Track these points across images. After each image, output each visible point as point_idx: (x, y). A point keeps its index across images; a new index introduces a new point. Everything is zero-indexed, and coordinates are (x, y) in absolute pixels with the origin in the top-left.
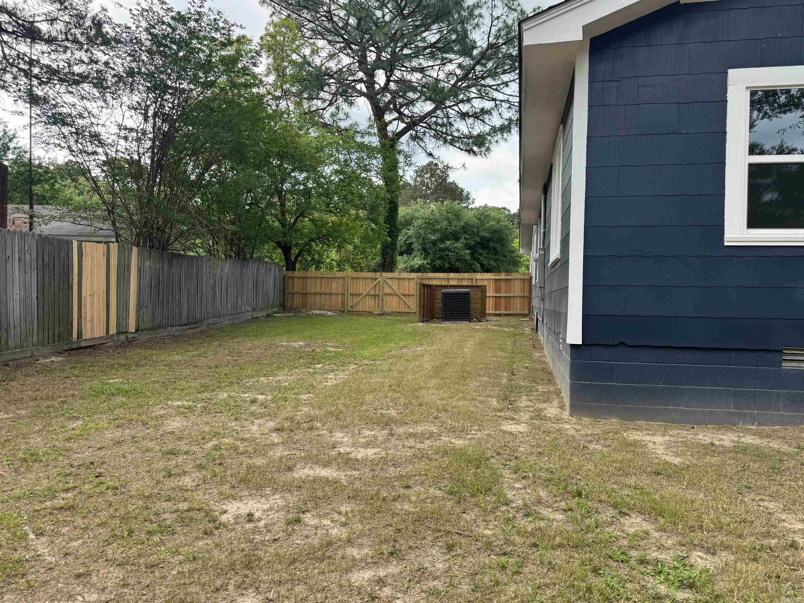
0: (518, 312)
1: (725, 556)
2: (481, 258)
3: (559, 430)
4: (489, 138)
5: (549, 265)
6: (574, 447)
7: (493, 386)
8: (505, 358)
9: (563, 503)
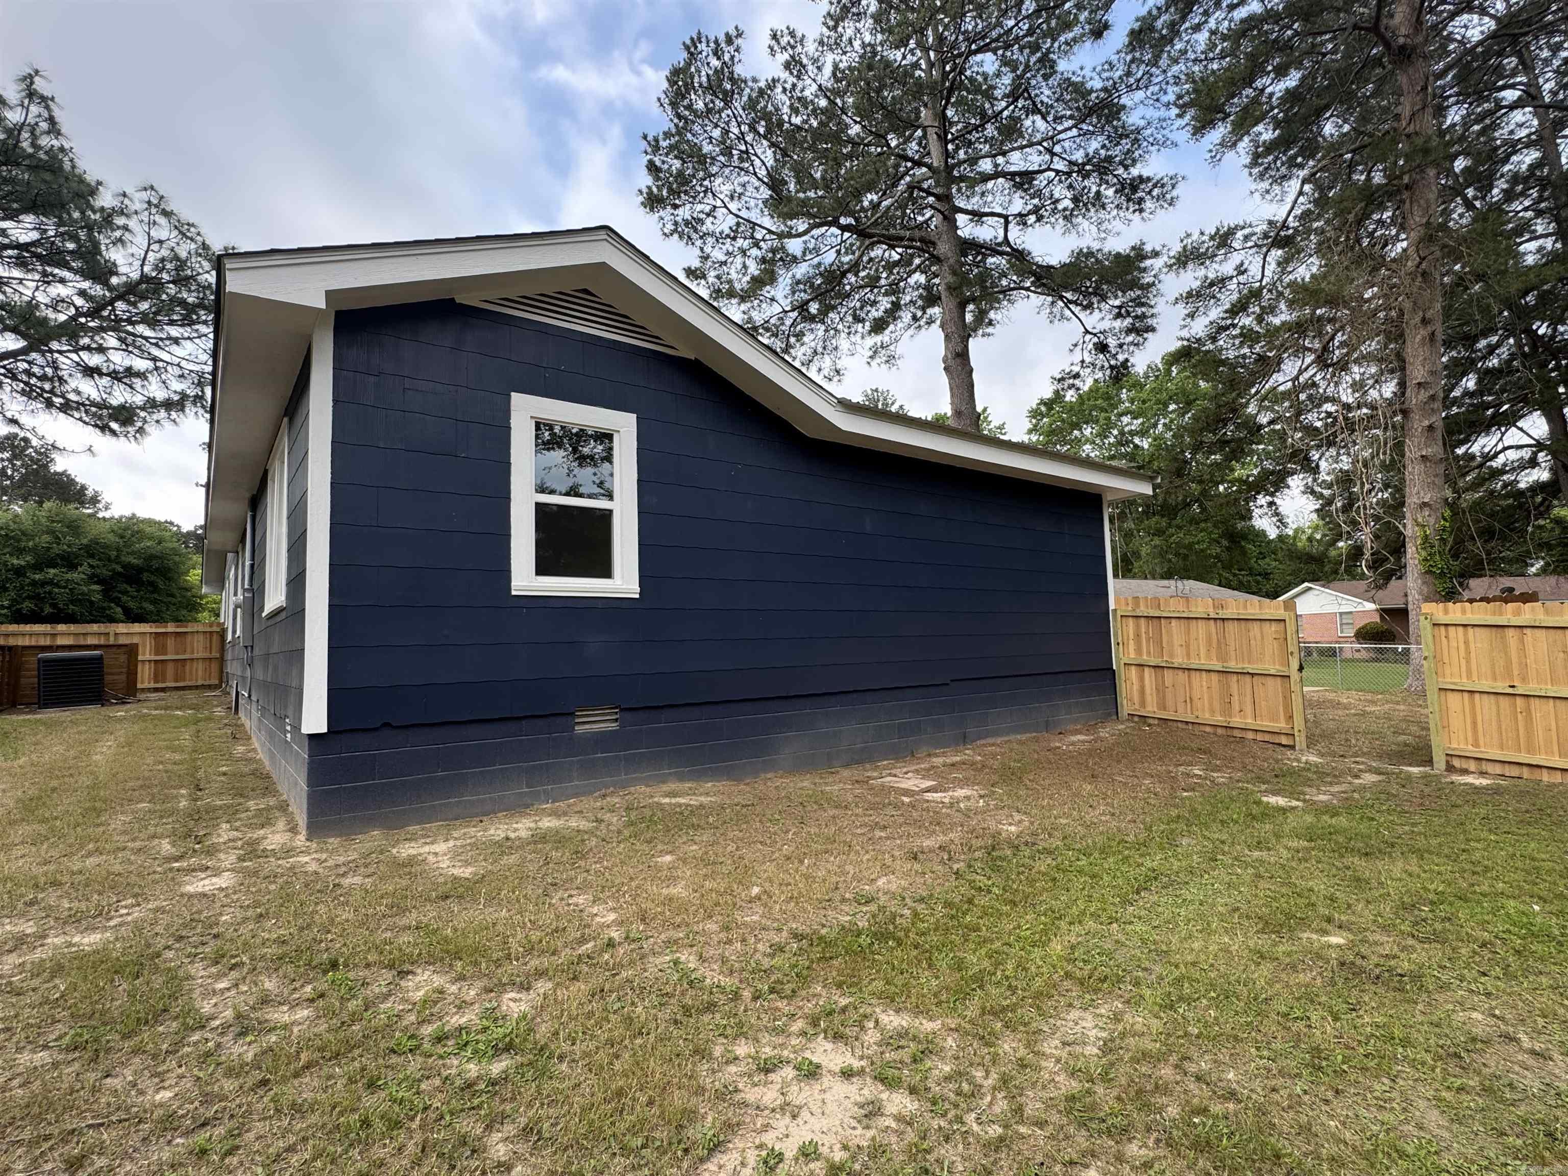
0: (200, 683)
1: (543, 986)
2: (124, 598)
3: (292, 868)
4: (143, 414)
5: (264, 615)
6: (319, 891)
7: (161, 817)
8: (181, 763)
9: (308, 988)
